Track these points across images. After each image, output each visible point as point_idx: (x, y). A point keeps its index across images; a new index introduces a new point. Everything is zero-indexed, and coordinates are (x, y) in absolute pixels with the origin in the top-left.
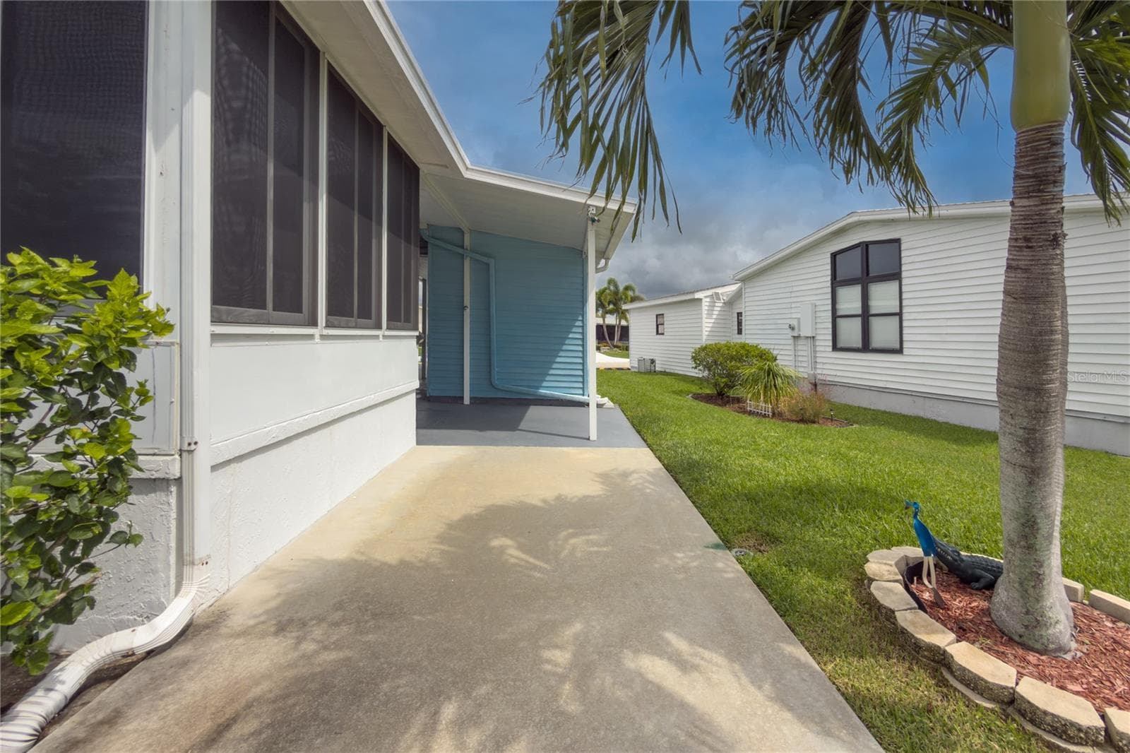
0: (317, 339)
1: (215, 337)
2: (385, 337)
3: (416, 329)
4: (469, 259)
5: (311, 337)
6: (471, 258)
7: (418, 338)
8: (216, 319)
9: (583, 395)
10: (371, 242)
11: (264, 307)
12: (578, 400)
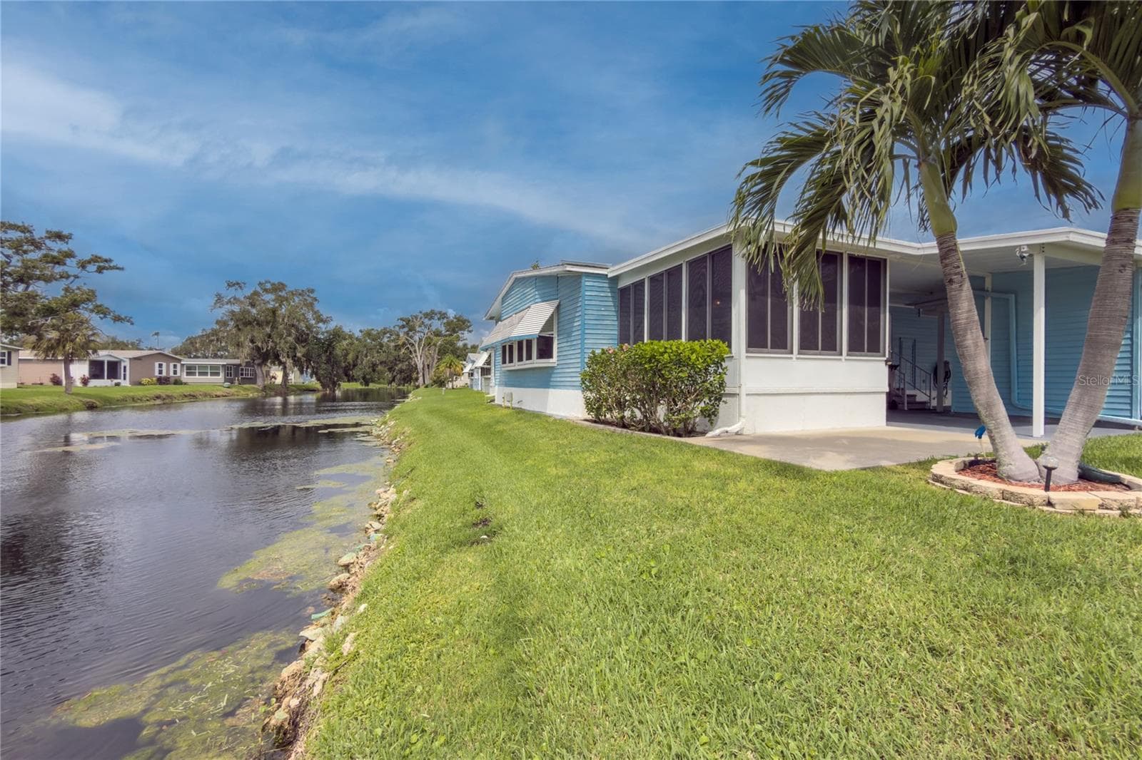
0: (794, 359)
1: (747, 357)
2: (846, 360)
3: (884, 356)
4: (989, 299)
5: (791, 358)
6: (992, 298)
7: (886, 361)
8: (747, 352)
9: (1131, 417)
10: (836, 312)
11: (767, 347)
12: (1123, 422)
